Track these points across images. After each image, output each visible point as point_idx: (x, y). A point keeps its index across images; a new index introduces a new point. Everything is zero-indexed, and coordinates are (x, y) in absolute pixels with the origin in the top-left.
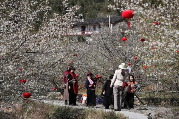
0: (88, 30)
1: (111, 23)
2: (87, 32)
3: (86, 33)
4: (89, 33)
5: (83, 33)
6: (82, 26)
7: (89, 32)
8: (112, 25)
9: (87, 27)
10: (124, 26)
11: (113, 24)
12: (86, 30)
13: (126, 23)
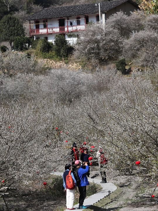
0: (69, 24)
1: (102, 12)
2: (68, 27)
3: (66, 29)
4: (70, 29)
5: (62, 29)
6: (59, 18)
7: (70, 27)
8: (104, 15)
9: (66, 20)
10: (121, 18)
11: (105, 13)
12: (66, 25)
13: (124, 14)
